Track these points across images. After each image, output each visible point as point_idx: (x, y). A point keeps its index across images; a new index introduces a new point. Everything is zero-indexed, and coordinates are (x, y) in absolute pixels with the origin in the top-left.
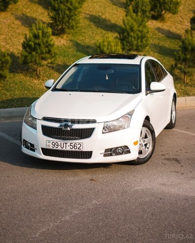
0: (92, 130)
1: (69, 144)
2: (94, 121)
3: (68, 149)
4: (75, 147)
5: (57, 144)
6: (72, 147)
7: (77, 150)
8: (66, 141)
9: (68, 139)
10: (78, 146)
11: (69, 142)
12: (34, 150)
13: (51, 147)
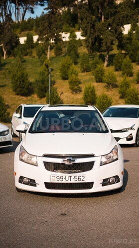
0: (93, 163)
1: (73, 177)
2: (92, 156)
3: (73, 181)
4: (79, 179)
5: (62, 178)
6: (76, 179)
7: (81, 182)
8: (71, 175)
9: (72, 173)
10: (82, 178)
11: (73, 175)
12: (35, 185)
13: (56, 181)
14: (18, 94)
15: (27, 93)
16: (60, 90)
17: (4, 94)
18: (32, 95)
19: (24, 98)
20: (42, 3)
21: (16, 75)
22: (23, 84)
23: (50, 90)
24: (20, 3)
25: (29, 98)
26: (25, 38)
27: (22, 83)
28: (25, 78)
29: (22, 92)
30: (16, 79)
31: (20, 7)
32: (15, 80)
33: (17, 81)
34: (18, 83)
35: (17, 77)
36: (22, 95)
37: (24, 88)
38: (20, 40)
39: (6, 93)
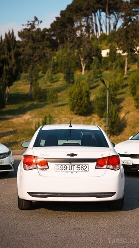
14: (76, 114)
15: (85, 113)
16: (126, 109)
17: (61, 113)
18: (93, 115)
19: (83, 118)
20: (136, 10)
21: (73, 92)
22: (80, 103)
23: (107, 108)
24: (111, 11)
25: (88, 118)
26: (108, 51)
27: (79, 101)
28: (83, 96)
29: (80, 112)
30: (73, 97)
31: (111, 16)
32: (71, 97)
33: (74, 99)
34: (75, 101)
35: (73, 94)
36: (81, 115)
37: (81, 106)
38: (102, 54)
39: (64, 113)
